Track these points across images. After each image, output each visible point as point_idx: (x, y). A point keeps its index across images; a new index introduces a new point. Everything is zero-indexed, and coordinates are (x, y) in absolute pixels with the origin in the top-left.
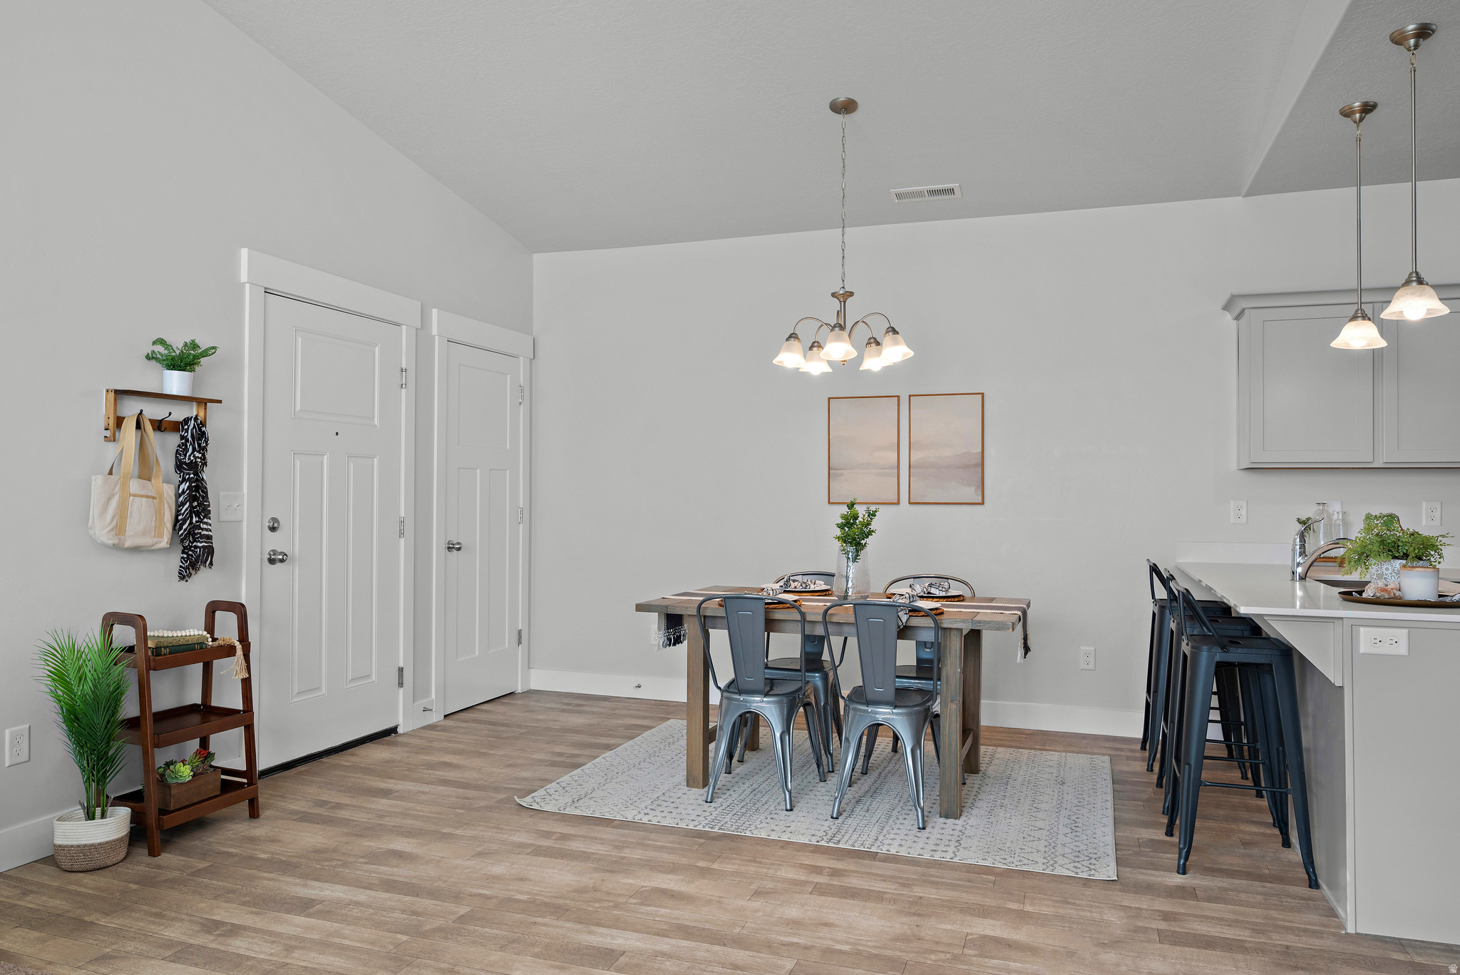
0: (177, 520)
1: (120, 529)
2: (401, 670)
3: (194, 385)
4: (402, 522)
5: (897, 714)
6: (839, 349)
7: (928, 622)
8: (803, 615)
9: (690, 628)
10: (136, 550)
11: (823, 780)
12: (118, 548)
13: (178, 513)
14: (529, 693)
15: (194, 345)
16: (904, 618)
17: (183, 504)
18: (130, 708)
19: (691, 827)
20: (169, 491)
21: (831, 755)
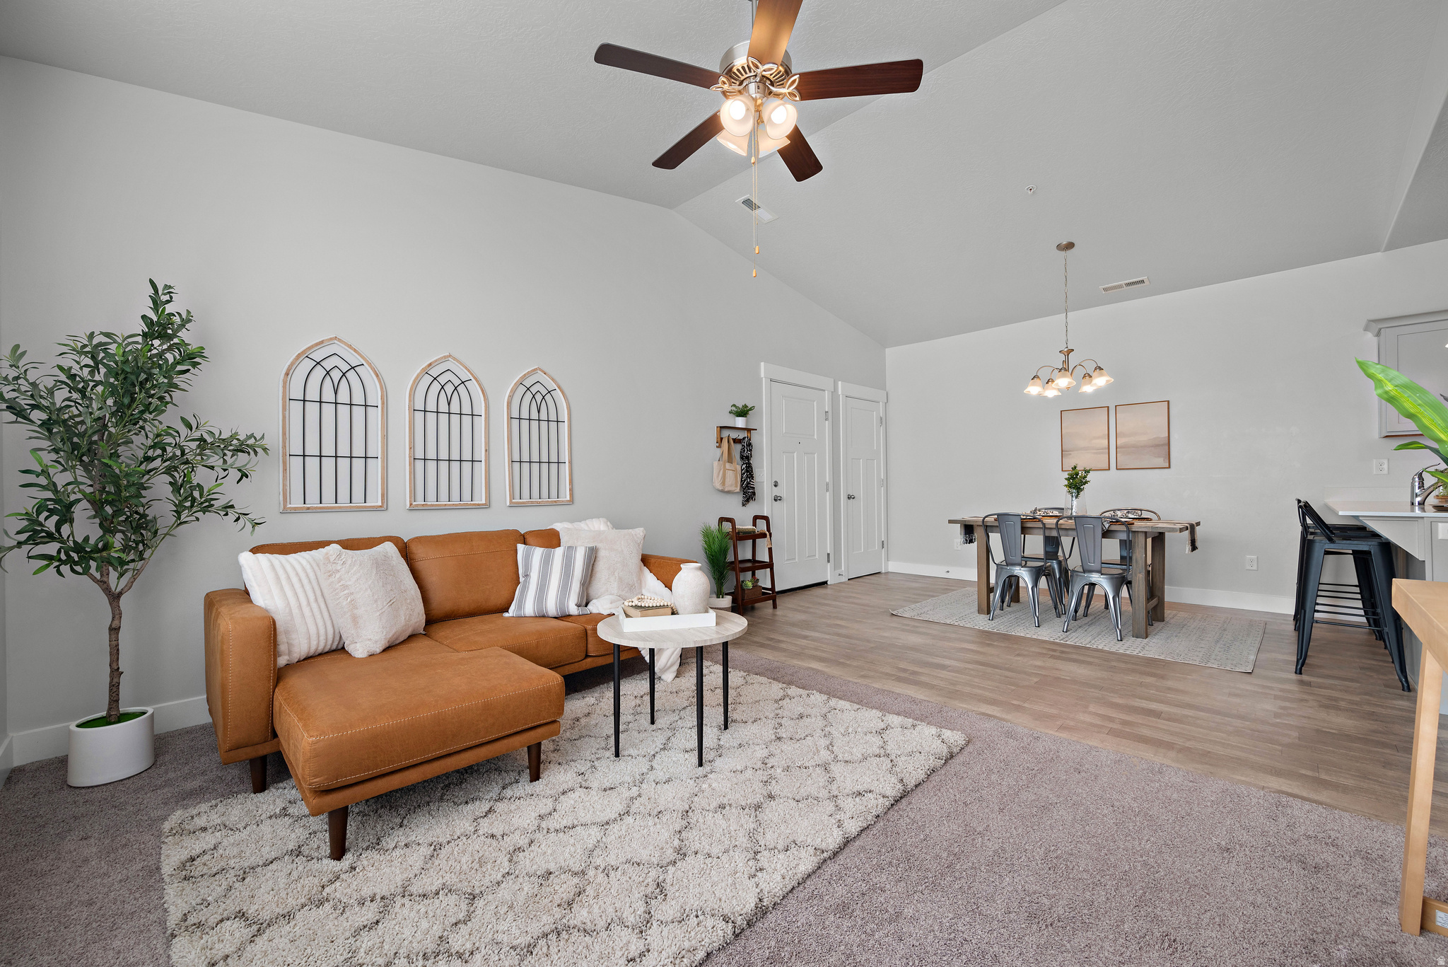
0: (742, 481)
1: (723, 483)
2: (828, 554)
3: (747, 422)
4: (827, 484)
5: (1103, 578)
6: (1063, 382)
7: (1123, 528)
8: (1044, 524)
9: (979, 533)
10: (729, 492)
11: (1059, 616)
12: (722, 491)
13: (742, 478)
14: (887, 573)
15: (746, 406)
16: (1107, 526)
17: (744, 474)
18: (730, 558)
19: (981, 628)
20: (739, 468)
21: (1064, 605)
